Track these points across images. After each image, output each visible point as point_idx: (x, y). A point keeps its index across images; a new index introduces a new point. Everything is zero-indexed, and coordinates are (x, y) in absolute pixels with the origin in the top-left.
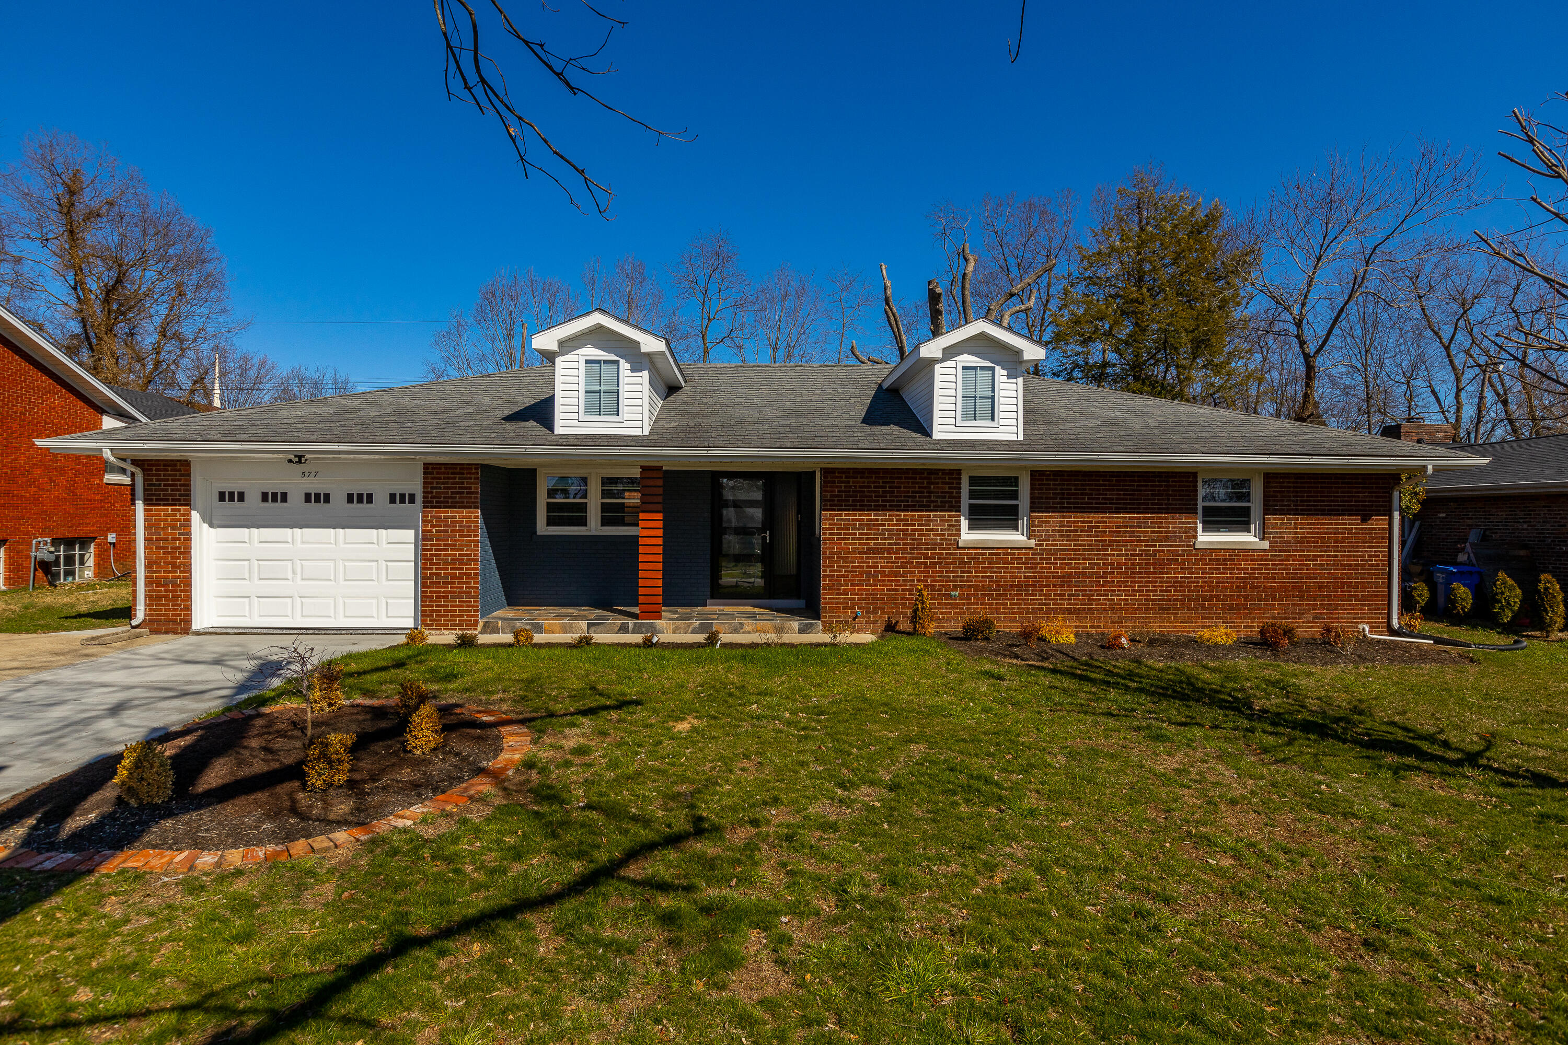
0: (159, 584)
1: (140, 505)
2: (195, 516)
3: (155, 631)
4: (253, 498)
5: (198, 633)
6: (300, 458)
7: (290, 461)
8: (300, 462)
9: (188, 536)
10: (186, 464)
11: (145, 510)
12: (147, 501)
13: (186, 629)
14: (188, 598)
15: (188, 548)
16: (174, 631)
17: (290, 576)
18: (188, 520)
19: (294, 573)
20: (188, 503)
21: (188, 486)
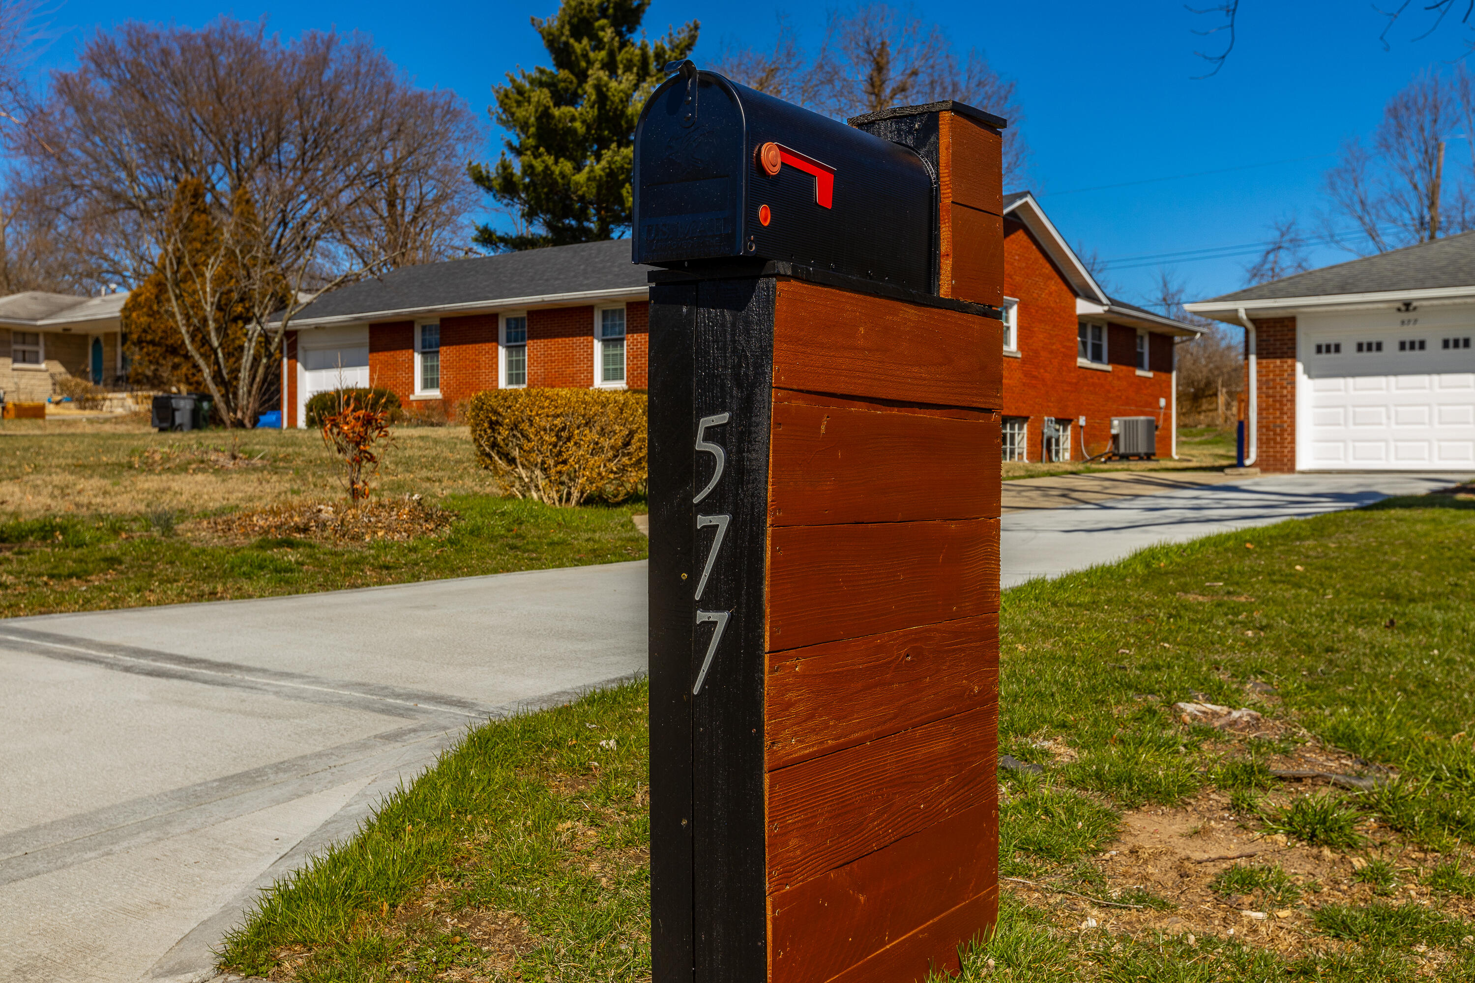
0: (1268, 428)
1: (1253, 358)
2: (1299, 367)
3: (1265, 470)
4: (1348, 349)
5: (1303, 472)
6: (1408, 305)
7: (1399, 310)
8: (1407, 310)
9: (1293, 383)
10: (1292, 320)
11: (1258, 364)
12: (1260, 356)
13: (1292, 470)
14: (1293, 441)
15: (1293, 395)
16: (1281, 471)
17: (1384, 420)
18: (1293, 370)
19: (1389, 418)
20: (1293, 356)
21: (1293, 340)
